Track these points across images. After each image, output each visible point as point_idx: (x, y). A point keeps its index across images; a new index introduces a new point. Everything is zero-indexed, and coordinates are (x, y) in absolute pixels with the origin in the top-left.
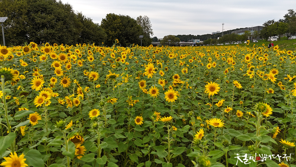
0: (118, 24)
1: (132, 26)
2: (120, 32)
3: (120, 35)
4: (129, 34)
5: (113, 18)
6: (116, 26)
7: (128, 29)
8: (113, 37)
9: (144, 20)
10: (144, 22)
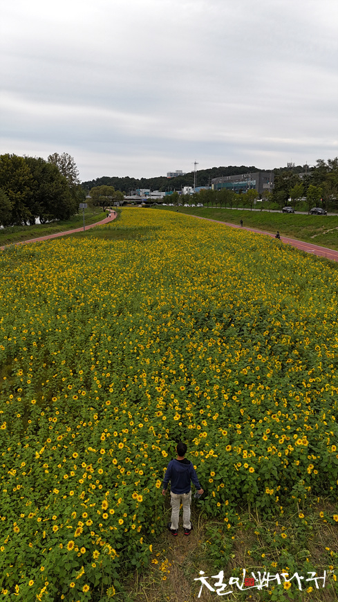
0: (26, 177)
2: (32, 193)
3: (30, 199)
4: (49, 196)
5: (14, 163)
6: (23, 181)
8: (17, 202)
9: (62, 162)
10: (63, 166)
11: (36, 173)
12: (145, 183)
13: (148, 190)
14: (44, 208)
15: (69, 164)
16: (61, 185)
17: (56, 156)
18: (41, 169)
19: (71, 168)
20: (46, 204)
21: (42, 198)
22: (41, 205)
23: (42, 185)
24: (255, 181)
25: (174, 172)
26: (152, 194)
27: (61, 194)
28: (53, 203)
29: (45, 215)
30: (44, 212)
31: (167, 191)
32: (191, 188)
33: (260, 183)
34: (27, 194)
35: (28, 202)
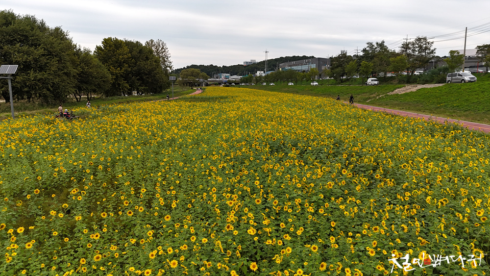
0: (126, 56)
1: (147, 58)
2: (130, 69)
3: (128, 74)
4: (144, 72)
5: (115, 45)
6: (122, 59)
7: (142, 63)
8: (117, 77)
9: (157, 47)
10: (158, 50)
11: (134, 53)
12: (225, 69)
13: (229, 75)
14: (140, 82)
15: (163, 48)
16: (155, 64)
17: (152, 42)
18: (138, 50)
19: (164, 51)
20: (141, 79)
21: (139, 74)
22: (137, 80)
23: (139, 62)
24: (315, 65)
25: (249, 61)
26: (231, 77)
27: (155, 70)
28: (147, 78)
29: (140, 88)
30: (140, 86)
31: (243, 75)
32: (263, 72)
33: (319, 66)
34: (126, 70)
35: (126, 77)
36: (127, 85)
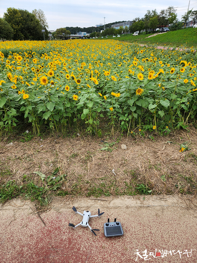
1: (32, 20)
2: (23, 26)
4: (31, 28)
5: (14, 12)
6: (18, 20)
8: (17, 30)
9: (39, 14)
11: (24, 17)
12: (85, 30)
15: (42, 14)
17: (36, 11)
18: (27, 15)
19: (43, 17)
20: (30, 32)
21: (28, 29)
22: (28, 32)
23: (27, 22)
25: (99, 24)
26: (87, 34)
28: (33, 31)
30: (29, 36)
34: (21, 27)
35: (22, 30)
36: (23, 35)
